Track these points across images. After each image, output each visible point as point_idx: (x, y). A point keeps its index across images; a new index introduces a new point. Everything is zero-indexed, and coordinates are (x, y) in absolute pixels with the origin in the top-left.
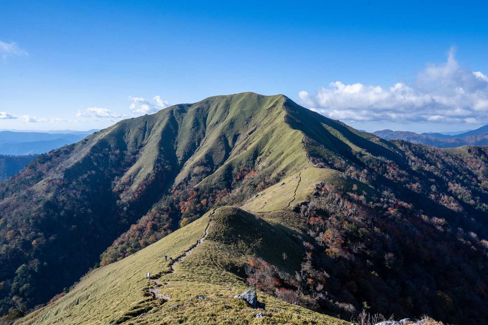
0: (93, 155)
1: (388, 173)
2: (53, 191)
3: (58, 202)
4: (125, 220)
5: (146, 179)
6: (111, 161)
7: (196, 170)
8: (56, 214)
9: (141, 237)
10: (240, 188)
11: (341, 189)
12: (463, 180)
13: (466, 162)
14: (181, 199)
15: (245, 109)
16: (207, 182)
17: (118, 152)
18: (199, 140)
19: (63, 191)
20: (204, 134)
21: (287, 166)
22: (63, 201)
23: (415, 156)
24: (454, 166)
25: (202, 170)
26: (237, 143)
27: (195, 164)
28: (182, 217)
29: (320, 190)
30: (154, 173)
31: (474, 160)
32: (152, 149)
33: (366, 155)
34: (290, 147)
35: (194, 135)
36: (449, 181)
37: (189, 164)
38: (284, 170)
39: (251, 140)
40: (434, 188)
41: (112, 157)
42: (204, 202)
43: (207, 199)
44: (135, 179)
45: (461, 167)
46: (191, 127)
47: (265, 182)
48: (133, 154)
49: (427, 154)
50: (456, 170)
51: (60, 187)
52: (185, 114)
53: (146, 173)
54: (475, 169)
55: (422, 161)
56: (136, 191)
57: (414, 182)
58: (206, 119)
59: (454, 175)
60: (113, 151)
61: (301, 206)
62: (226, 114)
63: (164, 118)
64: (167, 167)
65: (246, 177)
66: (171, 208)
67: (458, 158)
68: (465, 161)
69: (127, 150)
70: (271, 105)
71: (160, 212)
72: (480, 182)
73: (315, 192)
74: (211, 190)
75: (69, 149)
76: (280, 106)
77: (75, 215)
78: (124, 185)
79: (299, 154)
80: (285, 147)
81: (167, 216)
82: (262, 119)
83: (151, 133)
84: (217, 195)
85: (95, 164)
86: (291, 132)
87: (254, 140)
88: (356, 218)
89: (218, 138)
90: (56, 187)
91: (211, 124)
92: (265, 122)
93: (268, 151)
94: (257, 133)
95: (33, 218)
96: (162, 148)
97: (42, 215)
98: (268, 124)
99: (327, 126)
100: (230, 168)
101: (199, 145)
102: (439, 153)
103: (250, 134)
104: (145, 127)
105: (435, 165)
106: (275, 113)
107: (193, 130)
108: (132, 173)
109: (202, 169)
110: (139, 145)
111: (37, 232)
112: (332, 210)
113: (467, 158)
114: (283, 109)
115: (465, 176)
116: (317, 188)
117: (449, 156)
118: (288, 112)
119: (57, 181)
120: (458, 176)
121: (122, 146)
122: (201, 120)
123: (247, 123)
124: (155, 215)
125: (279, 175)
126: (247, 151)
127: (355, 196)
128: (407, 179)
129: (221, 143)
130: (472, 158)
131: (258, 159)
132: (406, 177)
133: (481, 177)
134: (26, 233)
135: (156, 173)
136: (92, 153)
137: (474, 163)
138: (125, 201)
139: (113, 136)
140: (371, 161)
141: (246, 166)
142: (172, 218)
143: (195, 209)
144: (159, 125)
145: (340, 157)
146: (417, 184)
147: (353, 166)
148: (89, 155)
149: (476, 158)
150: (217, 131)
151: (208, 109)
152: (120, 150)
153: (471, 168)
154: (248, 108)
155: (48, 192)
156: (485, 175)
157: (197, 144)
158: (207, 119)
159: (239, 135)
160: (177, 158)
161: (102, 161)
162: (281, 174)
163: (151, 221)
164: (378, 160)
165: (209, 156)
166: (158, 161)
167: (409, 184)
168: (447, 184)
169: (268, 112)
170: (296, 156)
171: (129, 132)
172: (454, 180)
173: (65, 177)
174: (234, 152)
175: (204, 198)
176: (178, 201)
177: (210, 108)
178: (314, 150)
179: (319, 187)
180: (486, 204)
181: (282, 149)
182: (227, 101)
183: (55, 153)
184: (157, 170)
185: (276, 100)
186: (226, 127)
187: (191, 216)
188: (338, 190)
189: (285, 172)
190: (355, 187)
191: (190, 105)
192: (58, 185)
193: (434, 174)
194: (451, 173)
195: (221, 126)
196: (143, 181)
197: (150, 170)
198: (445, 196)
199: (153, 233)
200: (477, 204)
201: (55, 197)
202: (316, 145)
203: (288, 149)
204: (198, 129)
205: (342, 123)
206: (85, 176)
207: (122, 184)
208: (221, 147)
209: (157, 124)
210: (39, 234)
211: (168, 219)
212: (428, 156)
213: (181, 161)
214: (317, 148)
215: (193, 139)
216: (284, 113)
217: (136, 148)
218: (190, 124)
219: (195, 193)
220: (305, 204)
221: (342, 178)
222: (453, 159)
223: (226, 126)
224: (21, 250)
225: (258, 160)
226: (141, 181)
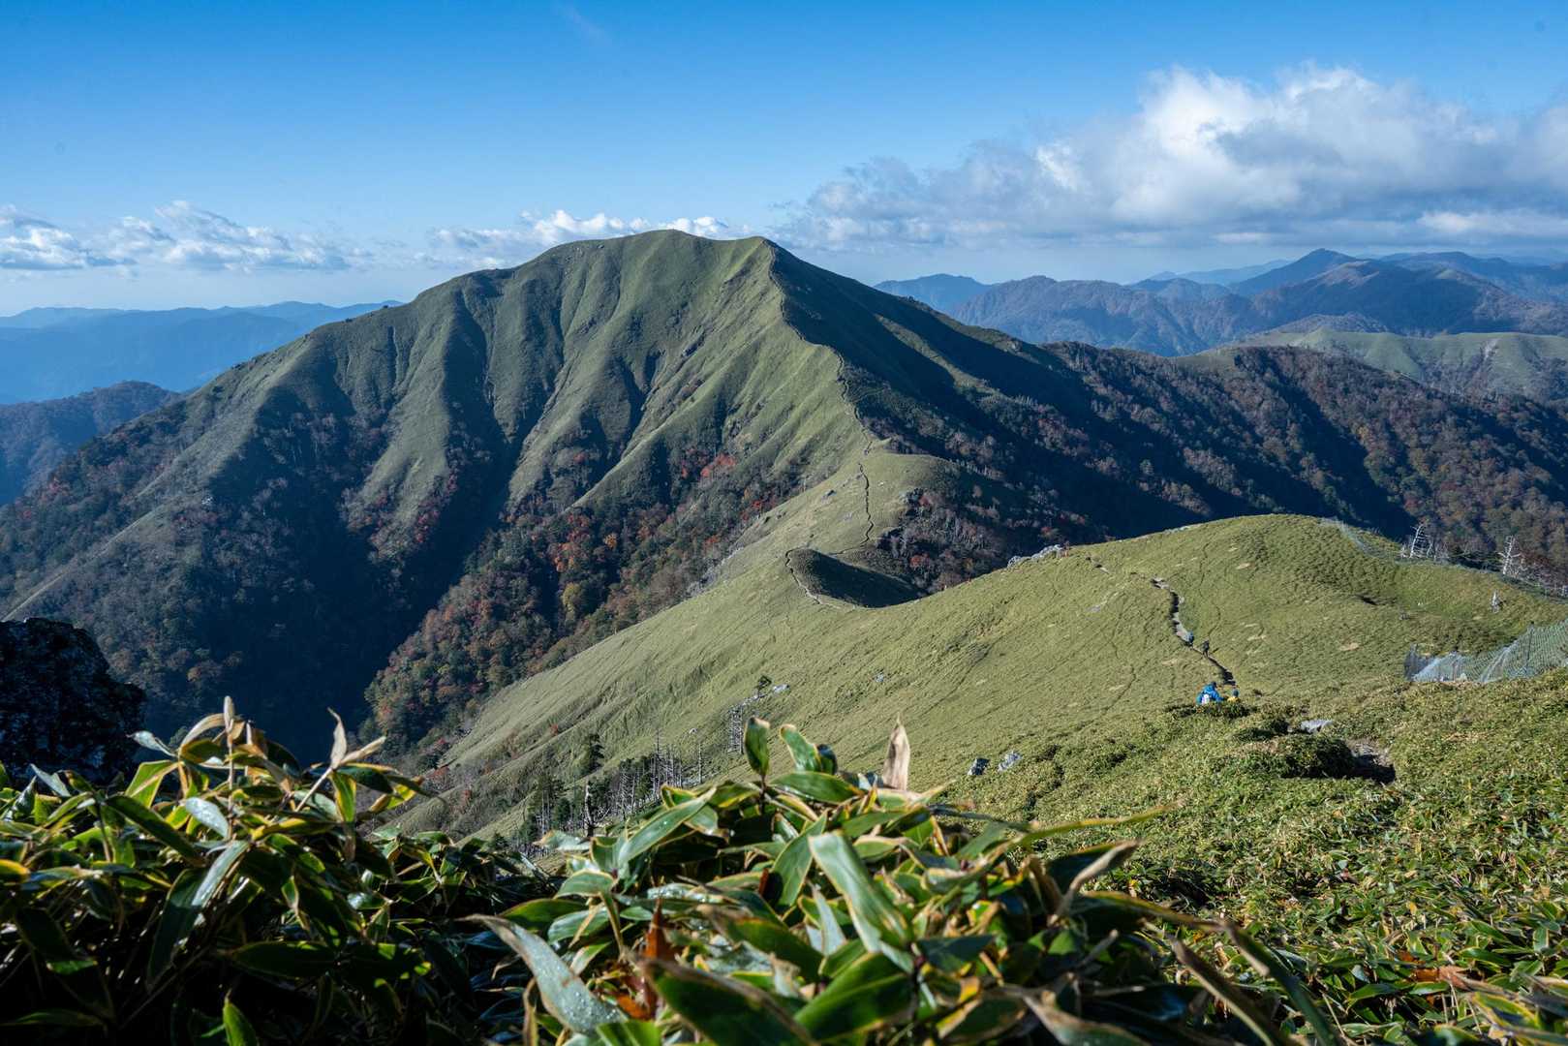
0: (267, 435)
1: (1041, 438)
2: (196, 541)
3: (221, 570)
4: (403, 600)
5: (435, 493)
6: (321, 447)
7: (562, 458)
8: (223, 599)
9: (467, 638)
10: (699, 501)
11: (950, 498)
12: (1221, 438)
13: (1229, 390)
14: (551, 538)
15: (665, 282)
16: (608, 490)
17: (330, 420)
18: (551, 376)
19: (223, 541)
20: (560, 355)
21: (811, 441)
22: (232, 565)
23: (1106, 386)
24: (1200, 405)
25: (578, 458)
26: (658, 379)
27: (557, 443)
28: (561, 582)
29: (917, 504)
30: (453, 473)
31: (1248, 384)
32: (428, 407)
33: (989, 395)
34: (810, 390)
35: (535, 360)
36: (1185, 446)
37: (538, 443)
38: (803, 452)
39: (695, 369)
40: (1147, 467)
41: (320, 438)
42: (610, 540)
43: (619, 532)
44: (402, 493)
45: (1217, 404)
46: (522, 337)
47: (762, 484)
48: (372, 425)
49: (1135, 377)
50: (1204, 412)
51: (212, 530)
52: (496, 300)
53: (432, 477)
54: (1249, 408)
55: (1123, 398)
56: (416, 524)
57: (1103, 457)
58: (559, 313)
59: (1199, 428)
60: (317, 419)
61: (889, 537)
62: (613, 296)
63: (440, 317)
64: (479, 454)
65: (706, 471)
66: (531, 560)
67: (1210, 381)
68: (1226, 387)
69: (354, 413)
70: (737, 268)
71: (506, 573)
72: (1260, 440)
73: (907, 508)
74: (623, 510)
75: (171, 418)
76: (763, 272)
77: (275, 599)
78: (373, 511)
79: (836, 411)
80: (797, 391)
81: (525, 581)
82: (717, 311)
83: (411, 362)
84: (642, 522)
85: (281, 459)
86: (806, 352)
87: (705, 370)
88: (985, 552)
89: (605, 369)
90: (200, 530)
91: (574, 326)
92: (727, 319)
93: (751, 403)
94: (711, 350)
95: (171, 615)
96: (455, 405)
97: (191, 603)
98: (737, 324)
99: (887, 321)
100: (659, 450)
101: (552, 389)
102: (1167, 371)
103: (690, 352)
104: (391, 345)
105: (1155, 405)
106: (750, 293)
107: (529, 346)
108: (389, 479)
109: (578, 454)
110: (384, 397)
111: (192, 650)
112: (944, 541)
113: (1231, 381)
114: (771, 283)
115: (1227, 429)
116: (911, 501)
117: (1189, 380)
118: (787, 291)
119: (199, 515)
120: (1209, 429)
121: (338, 402)
122: (545, 317)
123: (677, 321)
124: (494, 582)
125: (792, 463)
126: (698, 405)
127: (980, 510)
128: (1087, 450)
129: (616, 382)
130: (1243, 380)
131: (728, 423)
132: (1083, 445)
133: (1262, 427)
134: (165, 655)
135: (458, 473)
136: (262, 430)
137: (1247, 393)
138: (390, 553)
139: (304, 376)
140: (1000, 410)
141: (700, 443)
142: (537, 586)
143: (593, 560)
144: (431, 336)
145: (930, 412)
146: (1110, 460)
147: (962, 430)
148: (256, 435)
149: (1254, 380)
150: (597, 346)
151: (560, 282)
152: (336, 417)
153: (1241, 406)
154: (671, 279)
155: (181, 543)
156: (1271, 424)
157: (546, 388)
158: (562, 315)
159: (658, 355)
160: (499, 428)
161: (296, 450)
162: (799, 461)
163: (485, 598)
164: (1016, 407)
165: (589, 419)
166: (452, 440)
167: (1091, 461)
168: (1182, 453)
169: (730, 289)
170: (830, 416)
171: (347, 362)
172: (1198, 443)
173: (216, 501)
174: (654, 403)
175: (609, 530)
176: (543, 544)
177: (566, 280)
178: (869, 398)
179: (914, 498)
180: (1266, 496)
181: (790, 395)
182: (610, 259)
183: (132, 431)
184: (459, 466)
185: (746, 257)
186: (621, 336)
187: (584, 577)
188: (948, 502)
189: (809, 455)
190: (977, 492)
191: (505, 274)
192: (207, 525)
193: (1150, 430)
194: (1193, 422)
195: (606, 331)
196: (428, 498)
197: (439, 466)
198: (1173, 484)
199: (498, 626)
200: (1248, 496)
201: (207, 556)
202: (873, 386)
203: (806, 395)
204: (542, 344)
205: (922, 304)
206: (266, 494)
207: (368, 509)
208: (618, 392)
209: (422, 333)
210: (199, 652)
211: (528, 590)
212: (1138, 380)
213: (511, 435)
214: (876, 392)
215: (533, 371)
216: (777, 296)
217: (379, 407)
218: (517, 331)
219: (585, 521)
220: (896, 533)
221: (950, 475)
222: (1198, 383)
223: (619, 334)
224: (162, 694)
225: (730, 427)
226: (421, 498)
